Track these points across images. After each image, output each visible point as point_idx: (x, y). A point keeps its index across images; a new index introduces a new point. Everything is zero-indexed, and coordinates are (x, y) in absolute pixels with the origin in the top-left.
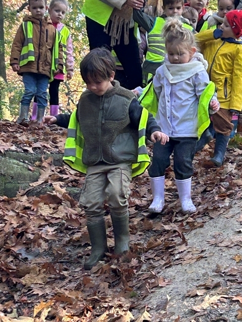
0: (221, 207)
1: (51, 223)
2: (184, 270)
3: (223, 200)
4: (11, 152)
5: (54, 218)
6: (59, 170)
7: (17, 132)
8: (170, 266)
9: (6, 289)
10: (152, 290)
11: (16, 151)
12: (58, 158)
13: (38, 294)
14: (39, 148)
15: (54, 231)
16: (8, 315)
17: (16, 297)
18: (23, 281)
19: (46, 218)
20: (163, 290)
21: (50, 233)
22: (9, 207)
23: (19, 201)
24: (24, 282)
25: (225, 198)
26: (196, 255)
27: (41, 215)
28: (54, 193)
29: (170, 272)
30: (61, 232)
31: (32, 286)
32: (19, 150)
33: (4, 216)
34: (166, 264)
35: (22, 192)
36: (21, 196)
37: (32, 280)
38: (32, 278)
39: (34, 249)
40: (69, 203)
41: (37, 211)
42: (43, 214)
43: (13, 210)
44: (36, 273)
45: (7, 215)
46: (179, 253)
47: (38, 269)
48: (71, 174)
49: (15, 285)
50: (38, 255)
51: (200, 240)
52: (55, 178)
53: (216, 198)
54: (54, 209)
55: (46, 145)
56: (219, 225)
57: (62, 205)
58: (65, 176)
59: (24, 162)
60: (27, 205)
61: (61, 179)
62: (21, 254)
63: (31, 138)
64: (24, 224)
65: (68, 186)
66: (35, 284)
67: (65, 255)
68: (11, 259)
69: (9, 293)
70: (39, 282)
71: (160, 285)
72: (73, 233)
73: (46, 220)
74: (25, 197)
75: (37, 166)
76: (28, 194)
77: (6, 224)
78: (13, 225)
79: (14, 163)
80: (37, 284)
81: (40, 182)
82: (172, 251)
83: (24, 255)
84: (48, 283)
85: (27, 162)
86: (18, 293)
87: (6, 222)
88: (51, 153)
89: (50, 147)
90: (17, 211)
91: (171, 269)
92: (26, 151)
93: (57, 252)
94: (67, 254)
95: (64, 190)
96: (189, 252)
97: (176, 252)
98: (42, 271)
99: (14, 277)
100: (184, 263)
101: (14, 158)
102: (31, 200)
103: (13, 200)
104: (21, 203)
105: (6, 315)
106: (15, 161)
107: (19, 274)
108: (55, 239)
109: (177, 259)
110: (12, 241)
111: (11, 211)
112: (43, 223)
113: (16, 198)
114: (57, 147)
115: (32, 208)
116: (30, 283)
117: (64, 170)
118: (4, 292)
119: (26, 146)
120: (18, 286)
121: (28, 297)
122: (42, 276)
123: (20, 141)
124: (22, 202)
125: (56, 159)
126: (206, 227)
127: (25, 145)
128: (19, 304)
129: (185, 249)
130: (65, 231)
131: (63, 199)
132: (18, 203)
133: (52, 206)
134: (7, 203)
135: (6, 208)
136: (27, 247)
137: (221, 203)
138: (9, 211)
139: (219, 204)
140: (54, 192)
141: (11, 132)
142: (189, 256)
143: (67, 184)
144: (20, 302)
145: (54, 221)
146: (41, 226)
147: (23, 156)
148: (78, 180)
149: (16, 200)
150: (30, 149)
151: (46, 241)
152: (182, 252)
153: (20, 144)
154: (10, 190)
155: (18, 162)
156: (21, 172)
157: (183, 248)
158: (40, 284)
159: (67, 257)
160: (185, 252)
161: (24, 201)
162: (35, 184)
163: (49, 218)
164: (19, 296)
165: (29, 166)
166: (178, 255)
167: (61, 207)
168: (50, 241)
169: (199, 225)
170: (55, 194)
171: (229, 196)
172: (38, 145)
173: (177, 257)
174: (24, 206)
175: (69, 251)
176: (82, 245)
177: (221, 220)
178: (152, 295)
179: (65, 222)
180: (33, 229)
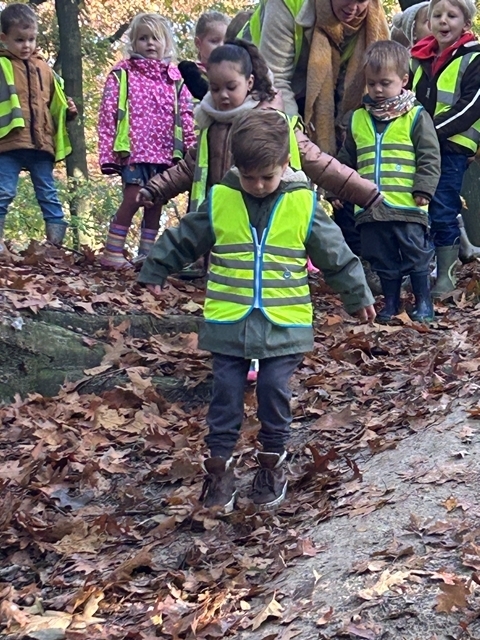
0: (431, 411)
1: (120, 443)
2: (350, 527)
3: (437, 399)
4: (51, 313)
5: (126, 433)
6: (140, 345)
7: (67, 274)
8: (328, 520)
9: (27, 562)
10: (290, 563)
11: (60, 310)
12: (140, 322)
13: (83, 572)
14: (105, 304)
15: (124, 457)
16: (25, 608)
17: (44, 577)
18: (58, 548)
19: (112, 433)
20: (309, 563)
21: (116, 462)
22: (44, 414)
23: (64, 402)
24: (60, 550)
25: (441, 396)
26: (375, 499)
27: (102, 428)
28: (129, 387)
29: (327, 530)
30: (137, 460)
31: (75, 557)
32: (66, 307)
33: (33, 430)
34: (319, 516)
35: (70, 386)
36: (68, 393)
37: (76, 547)
38: (74, 542)
39: (84, 490)
40: (154, 406)
41: (95, 421)
42: (106, 427)
43: (51, 420)
44: (83, 533)
45: (39, 428)
46: (346, 496)
47: (86, 526)
48: (162, 353)
49: (43, 556)
50: (91, 502)
51: (387, 472)
52: (133, 359)
53: (425, 395)
54: (127, 416)
55: (118, 298)
56: (424, 445)
57: (142, 409)
58: (150, 357)
59: (74, 330)
60: (78, 410)
61: (143, 362)
62: (58, 499)
63: (93, 285)
64: (70, 444)
65: (156, 375)
66: (81, 553)
67: (139, 501)
68: (39, 508)
69: (30, 570)
70: (88, 550)
71: (305, 554)
72: (159, 462)
73: (111, 438)
74: (75, 396)
75: (99, 338)
76: (80, 389)
77: (36, 444)
78: (49, 447)
79: (55, 333)
80: (84, 552)
81: (104, 367)
82: (334, 493)
83: (65, 501)
84: (103, 551)
85: (80, 329)
86: (48, 570)
87: (37, 441)
88: (128, 313)
89: (127, 302)
90: (59, 421)
91: (328, 524)
92: (80, 309)
93: (125, 495)
94: (144, 499)
95: (147, 382)
96: (363, 493)
97: (341, 494)
98: (93, 530)
99: (42, 540)
100: (352, 513)
101: (57, 324)
102: (85, 402)
103: (52, 401)
104: (67, 407)
105: (22, 609)
106: (58, 328)
107: (53, 535)
108: (125, 471)
109: (341, 507)
110: (44, 476)
111: (47, 422)
112: (105, 443)
113: (57, 398)
114: (139, 302)
115: (87, 417)
116: (71, 551)
117: (150, 346)
118: (23, 568)
119: (80, 300)
120: (49, 557)
121: (65, 577)
122: (94, 538)
123: (72, 290)
124: (68, 404)
125: (136, 324)
126: (401, 448)
127: (79, 298)
128: (48, 589)
129: (358, 488)
130: (144, 458)
131: (144, 398)
132: (61, 406)
133: (123, 411)
134: (40, 406)
135: (38, 415)
136: (72, 486)
137: (432, 404)
138: (44, 421)
139: (429, 407)
140: (128, 385)
141: (57, 274)
142: (364, 500)
143: (154, 371)
144: (50, 586)
145: (125, 440)
146: (100, 449)
147: (73, 319)
148: (175, 364)
149: (58, 401)
150: (88, 307)
151: (107, 475)
152: (351, 494)
153: (70, 296)
154: (47, 382)
155: (64, 330)
156: (68, 348)
157: (355, 486)
158: (90, 553)
159: (142, 505)
160: (356, 495)
161: (73, 402)
162: (94, 371)
163: (117, 434)
164: (49, 574)
165: (84, 337)
166: (344, 499)
167: (139, 414)
168: (114, 477)
169: (388, 445)
170: (131, 389)
171: (448, 391)
172: (104, 298)
173: (340, 504)
174: (72, 411)
175: (148, 494)
176: (173, 482)
177: (429, 435)
178: (289, 571)
179: (145, 441)
180: (86, 453)
